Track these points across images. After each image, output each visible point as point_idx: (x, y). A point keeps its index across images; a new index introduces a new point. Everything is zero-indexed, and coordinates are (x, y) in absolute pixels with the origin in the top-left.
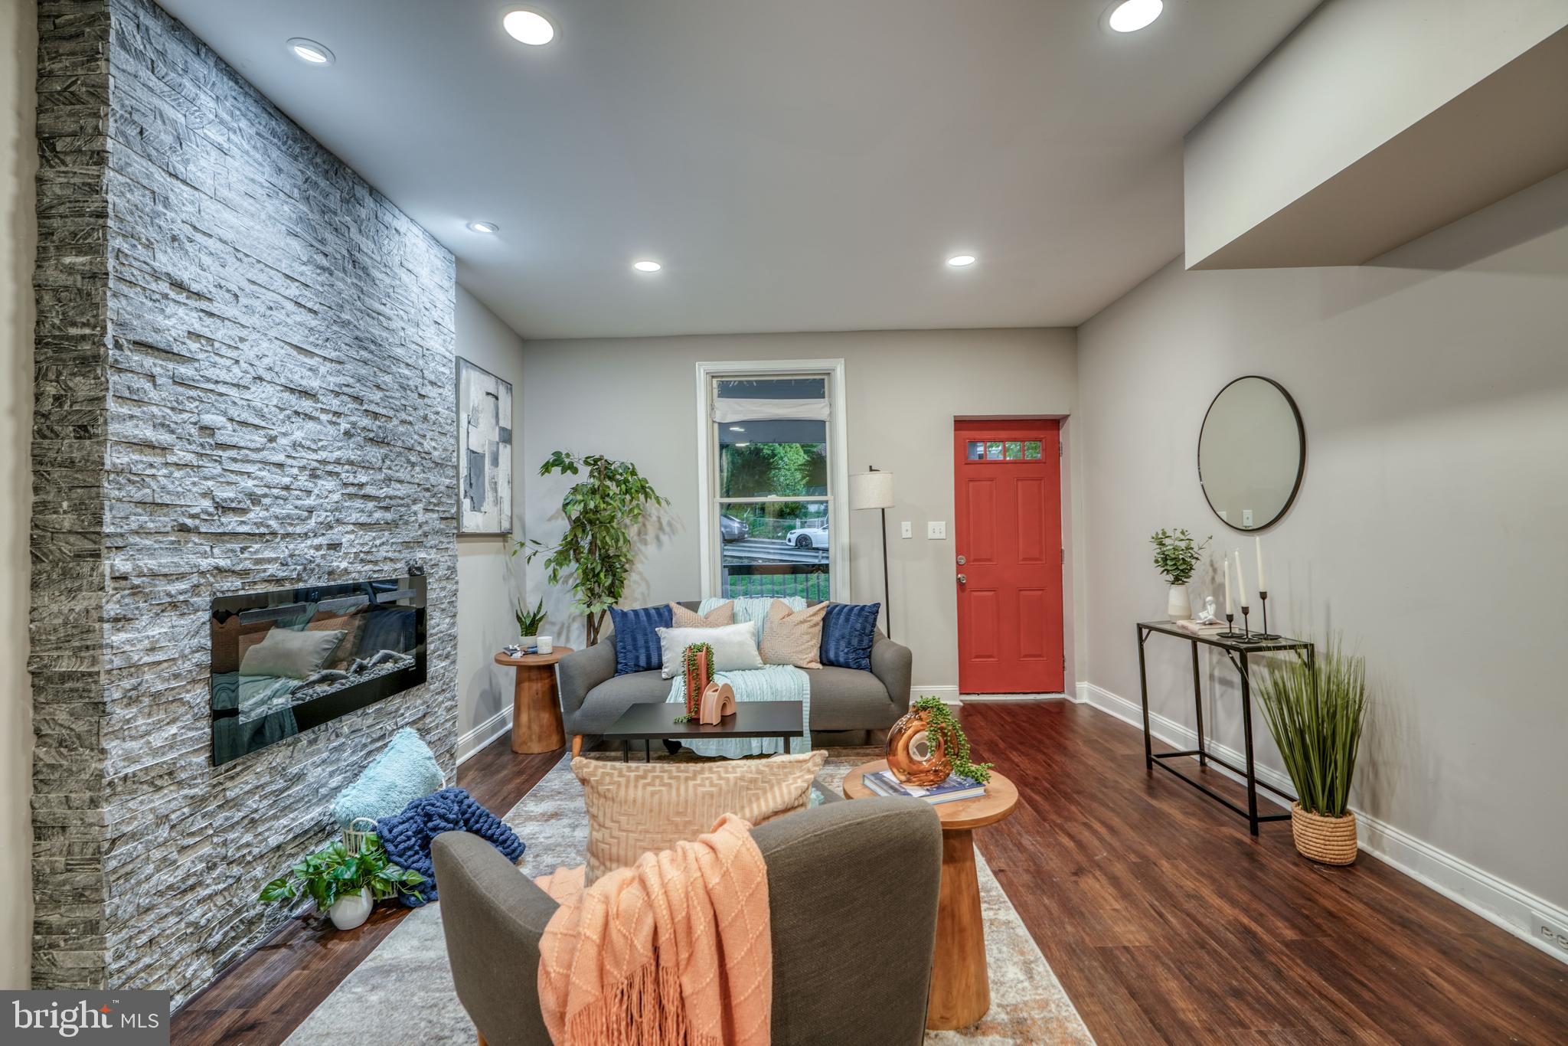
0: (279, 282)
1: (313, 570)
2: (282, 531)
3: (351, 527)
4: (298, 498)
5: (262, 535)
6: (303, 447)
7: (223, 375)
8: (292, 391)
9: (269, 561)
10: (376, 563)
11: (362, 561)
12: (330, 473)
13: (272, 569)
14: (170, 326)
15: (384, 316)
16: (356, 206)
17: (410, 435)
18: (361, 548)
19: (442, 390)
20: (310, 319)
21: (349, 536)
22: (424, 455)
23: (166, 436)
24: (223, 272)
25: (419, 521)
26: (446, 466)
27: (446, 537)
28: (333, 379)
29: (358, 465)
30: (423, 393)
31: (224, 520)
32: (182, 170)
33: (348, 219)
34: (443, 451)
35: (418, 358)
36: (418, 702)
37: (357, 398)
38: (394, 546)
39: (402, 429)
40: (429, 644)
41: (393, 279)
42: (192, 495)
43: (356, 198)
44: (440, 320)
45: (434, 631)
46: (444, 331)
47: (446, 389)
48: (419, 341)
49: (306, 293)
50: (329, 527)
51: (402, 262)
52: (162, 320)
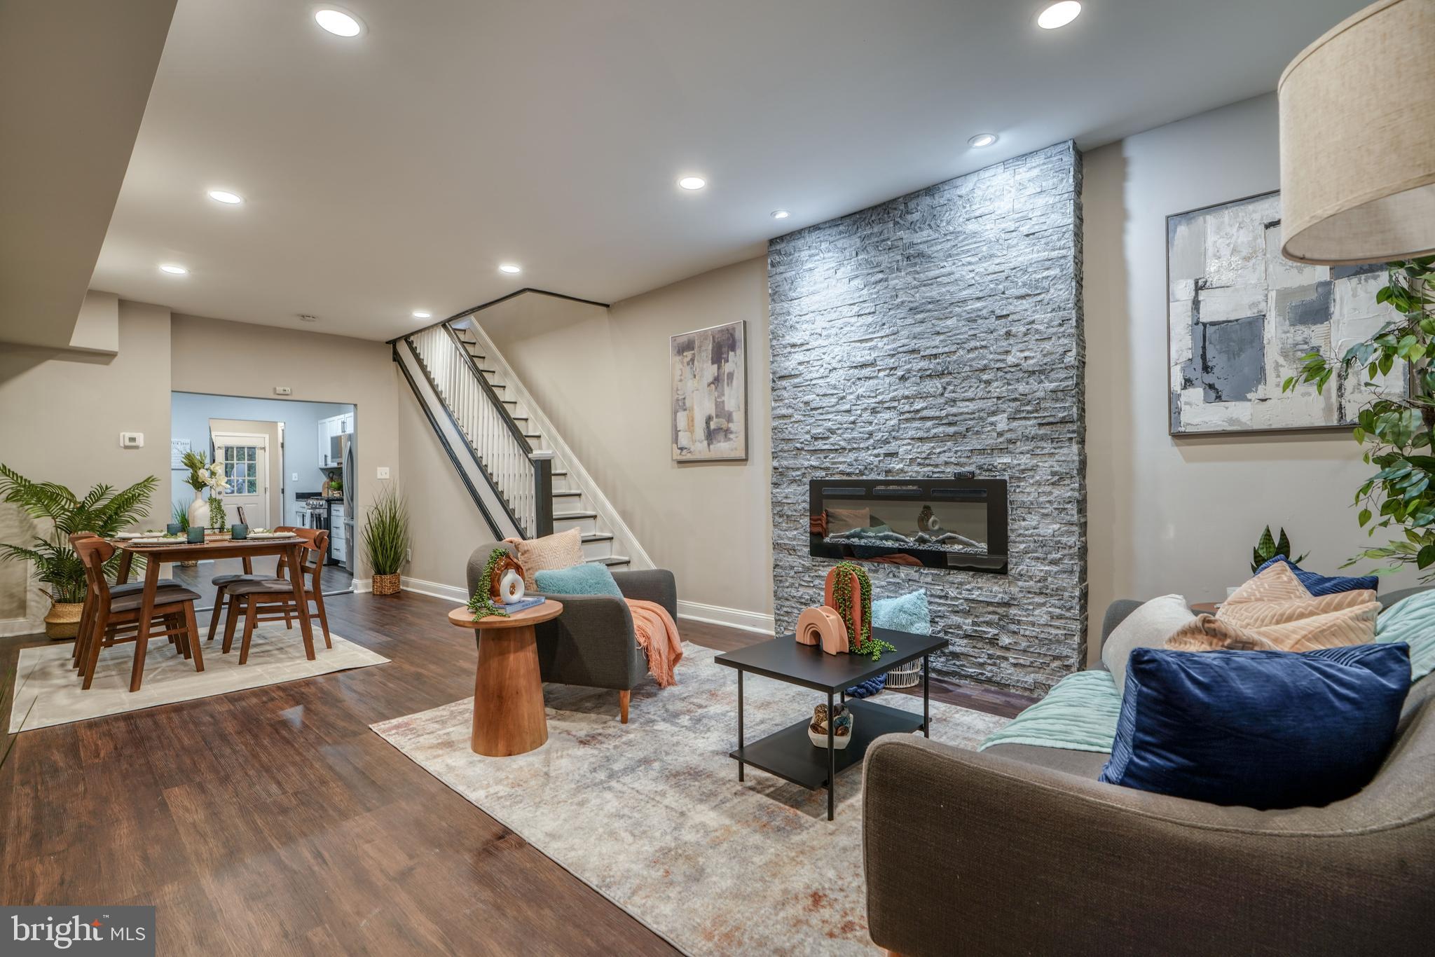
0: (845, 310)
1: (872, 469)
2: (849, 447)
3: (906, 442)
4: (861, 427)
5: (836, 450)
6: (865, 397)
7: (815, 375)
8: (856, 367)
9: (841, 463)
10: (937, 466)
11: (919, 464)
12: (889, 408)
13: (842, 467)
14: (790, 364)
15: (943, 276)
16: (909, 217)
17: (983, 358)
18: (918, 455)
19: (1043, 295)
20: (870, 319)
21: (905, 447)
22: (1009, 369)
23: (790, 411)
24: (813, 326)
25: (998, 430)
26: (1052, 370)
27: (1052, 442)
28: (889, 347)
29: (915, 397)
30: (1005, 313)
31: (816, 443)
32: (794, 295)
33: (901, 233)
34: (1045, 356)
35: (997, 284)
36: (995, 588)
37: (913, 351)
38: (959, 454)
39: (971, 355)
40: (1016, 542)
41: (956, 239)
42: (801, 434)
43: (908, 213)
44: (1036, 228)
45: (1026, 532)
46: (1046, 234)
47: (1052, 291)
48: (997, 268)
49: (864, 305)
50: (887, 442)
51: (967, 216)
52: (787, 364)
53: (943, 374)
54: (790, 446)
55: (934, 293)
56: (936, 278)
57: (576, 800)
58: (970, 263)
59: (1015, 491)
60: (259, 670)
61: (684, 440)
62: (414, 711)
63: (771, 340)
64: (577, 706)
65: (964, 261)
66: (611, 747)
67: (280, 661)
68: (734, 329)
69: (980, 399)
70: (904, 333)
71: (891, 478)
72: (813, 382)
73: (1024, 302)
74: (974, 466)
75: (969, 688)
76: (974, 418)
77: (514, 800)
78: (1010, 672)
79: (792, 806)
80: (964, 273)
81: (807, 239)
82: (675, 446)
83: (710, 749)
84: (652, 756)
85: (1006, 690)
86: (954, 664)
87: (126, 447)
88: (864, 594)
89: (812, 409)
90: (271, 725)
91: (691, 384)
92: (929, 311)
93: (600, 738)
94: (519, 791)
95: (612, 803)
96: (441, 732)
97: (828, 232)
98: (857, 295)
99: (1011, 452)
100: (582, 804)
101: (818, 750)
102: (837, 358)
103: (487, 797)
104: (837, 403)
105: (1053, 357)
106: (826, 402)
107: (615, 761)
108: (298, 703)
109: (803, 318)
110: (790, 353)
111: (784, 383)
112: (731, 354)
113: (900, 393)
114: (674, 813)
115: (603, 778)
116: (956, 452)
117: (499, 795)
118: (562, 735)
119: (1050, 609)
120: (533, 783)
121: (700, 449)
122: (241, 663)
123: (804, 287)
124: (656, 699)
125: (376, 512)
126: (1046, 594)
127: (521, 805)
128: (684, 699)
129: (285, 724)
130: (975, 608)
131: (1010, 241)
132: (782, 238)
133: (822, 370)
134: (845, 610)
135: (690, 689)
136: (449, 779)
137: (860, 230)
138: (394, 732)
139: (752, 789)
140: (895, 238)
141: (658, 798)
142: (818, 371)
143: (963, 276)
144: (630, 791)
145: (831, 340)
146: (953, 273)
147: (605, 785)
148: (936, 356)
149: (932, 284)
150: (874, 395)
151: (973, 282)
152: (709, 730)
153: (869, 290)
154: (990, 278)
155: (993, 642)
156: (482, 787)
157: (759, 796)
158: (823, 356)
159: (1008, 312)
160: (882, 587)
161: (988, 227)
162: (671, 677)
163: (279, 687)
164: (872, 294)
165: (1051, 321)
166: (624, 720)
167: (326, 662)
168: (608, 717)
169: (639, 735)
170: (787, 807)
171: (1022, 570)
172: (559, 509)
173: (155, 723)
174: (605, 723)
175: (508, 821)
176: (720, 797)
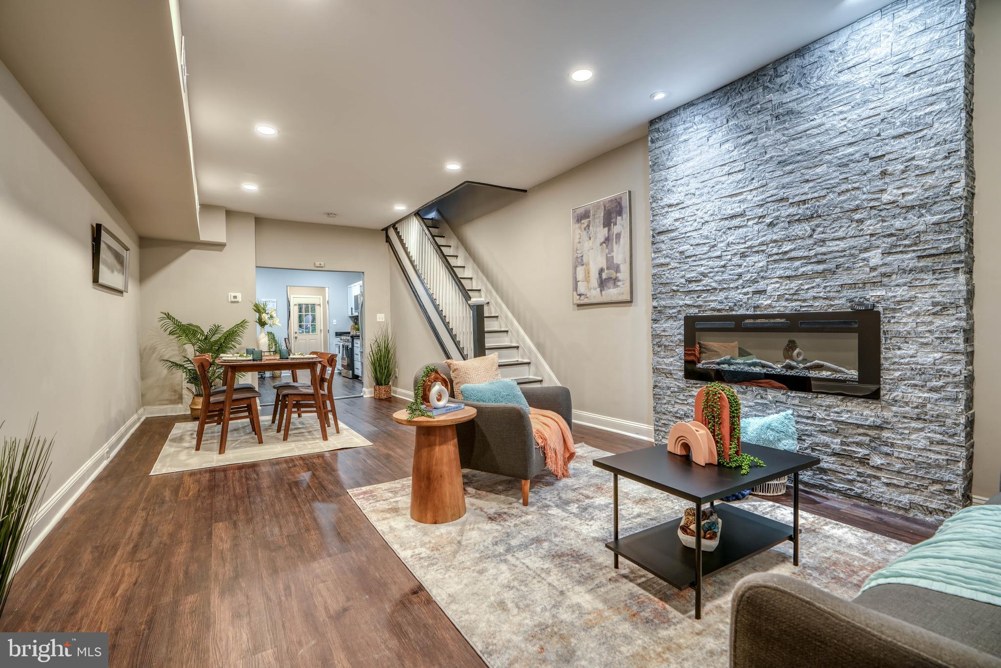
0: (717, 171)
1: (741, 306)
2: (720, 287)
3: (774, 280)
4: (731, 270)
5: (708, 290)
6: (734, 244)
7: (689, 229)
8: (726, 219)
9: (712, 301)
10: (805, 300)
11: (787, 300)
12: (757, 252)
13: (713, 305)
14: (667, 222)
15: (813, 128)
16: (779, 81)
17: (856, 199)
18: (786, 292)
19: (925, 131)
20: (740, 176)
21: (773, 286)
22: (884, 206)
23: (668, 260)
24: (688, 188)
25: (871, 265)
26: (935, 203)
27: (934, 273)
28: (758, 198)
29: (783, 240)
30: (880, 154)
31: (690, 286)
32: (670, 164)
33: (771, 96)
34: (926, 190)
35: (871, 128)
36: (866, 412)
37: (782, 200)
38: (828, 289)
39: (842, 198)
40: (889, 370)
41: (826, 92)
42: (677, 278)
43: (777, 76)
44: (919, 66)
45: (902, 361)
46: (930, 70)
47: (936, 125)
48: (872, 113)
49: (735, 165)
50: (756, 281)
51: (840, 69)
52: (665, 221)
53: (812, 217)
54: (668, 288)
55: (804, 145)
56: (805, 131)
57: (477, 568)
58: (841, 112)
59: (889, 322)
60: (293, 445)
61: (582, 288)
62: (379, 482)
63: (651, 203)
64: (491, 489)
65: (835, 111)
66: (512, 525)
67: (307, 440)
68: (621, 198)
69: (851, 237)
70: (774, 184)
71: (759, 313)
72: (688, 234)
73: (903, 140)
74: (844, 299)
75: (836, 502)
76: (844, 256)
77: (432, 562)
78: (882, 490)
79: (661, 599)
80: (835, 122)
81: (683, 115)
82: (575, 293)
83: (592, 535)
84: (544, 537)
85: (877, 507)
86: (821, 478)
87: (232, 302)
88: (733, 412)
89: (686, 257)
90: (289, 484)
91: (587, 245)
92: (798, 162)
93: (505, 516)
94: (436, 553)
95: (505, 574)
96: (392, 500)
97: (701, 106)
98: (727, 156)
99: (884, 285)
100: (481, 572)
101: (687, 550)
102: (709, 213)
103: (412, 556)
104: (709, 251)
105: (936, 190)
106: (699, 250)
107: (514, 537)
108: (309, 470)
109: (679, 182)
110: (667, 212)
111: (662, 237)
112: (619, 218)
113: (768, 238)
114: (555, 591)
115: (501, 551)
116: (825, 287)
117: (422, 556)
118: (476, 511)
119: (929, 435)
120: (448, 549)
121: (595, 295)
122: (284, 440)
123: (679, 156)
124: (552, 487)
125: (376, 344)
126: (925, 420)
127: (435, 567)
128: (574, 490)
129: (297, 484)
130: (844, 429)
131: (886, 85)
132: (660, 118)
133: (695, 224)
134: (714, 426)
135: (581, 482)
136: (389, 538)
137: (730, 100)
138: (361, 496)
139: (625, 576)
140: (764, 101)
141: (543, 575)
142: (691, 225)
143: (834, 125)
144: (521, 565)
145: (704, 198)
146: (823, 124)
147: (502, 558)
148: (804, 202)
149: (801, 137)
150: (743, 241)
151: (845, 129)
152: (592, 519)
153: (739, 151)
154: (863, 123)
155: (863, 461)
156: (410, 548)
157: (631, 584)
158: (696, 213)
159: (884, 153)
160: (750, 407)
161: (862, 75)
162: (566, 471)
163: (301, 458)
164: (741, 154)
165: (935, 155)
166: (525, 504)
167: (334, 442)
168: (514, 500)
169: (535, 517)
170: (656, 599)
171: (897, 396)
172: (489, 342)
173: (225, 476)
174: (511, 504)
175: (423, 579)
176: (596, 582)
